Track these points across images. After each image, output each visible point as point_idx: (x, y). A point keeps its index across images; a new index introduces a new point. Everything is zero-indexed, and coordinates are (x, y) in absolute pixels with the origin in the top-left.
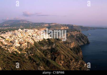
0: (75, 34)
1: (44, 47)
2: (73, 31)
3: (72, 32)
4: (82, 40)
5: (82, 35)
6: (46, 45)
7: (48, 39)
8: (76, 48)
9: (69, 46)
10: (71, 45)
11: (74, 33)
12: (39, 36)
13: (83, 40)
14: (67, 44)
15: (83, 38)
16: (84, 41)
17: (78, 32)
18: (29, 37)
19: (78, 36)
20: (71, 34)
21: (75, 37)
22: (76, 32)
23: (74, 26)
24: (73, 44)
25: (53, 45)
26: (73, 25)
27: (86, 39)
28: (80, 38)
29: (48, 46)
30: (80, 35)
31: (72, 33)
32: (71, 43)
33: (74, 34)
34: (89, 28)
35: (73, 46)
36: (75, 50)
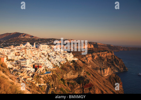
0: (105, 56)
1: (68, 74)
2: (102, 51)
3: (100, 53)
4: (116, 65)
5: (115, 57)
6: (71, 72)
7: (73, 61)
8: (114, 78)
9: (102, 73)
10: (105, 72)
11: (103, 54)
12: (59, 56)
13: (118, 65)
14: (99, 71)
15: (117, 62)
16: (118, 67)
17: (109, 53)
18: (43, 56)
19: (110, 59)
20: (98, 55)
21: (106, 60)
22: (106, 52)
23: (99, 44)
24: (108, 70)
25: (81, 71)
26: (97, 43)
27: (121, 63)
28: (113, 62)
29: (74, 73)
30: (112, 58)
31: (100, 55)
32: (105, 70)
33: (103, 56)
34: (121, 47)
35: (107, 75)
36: (112, 80)
